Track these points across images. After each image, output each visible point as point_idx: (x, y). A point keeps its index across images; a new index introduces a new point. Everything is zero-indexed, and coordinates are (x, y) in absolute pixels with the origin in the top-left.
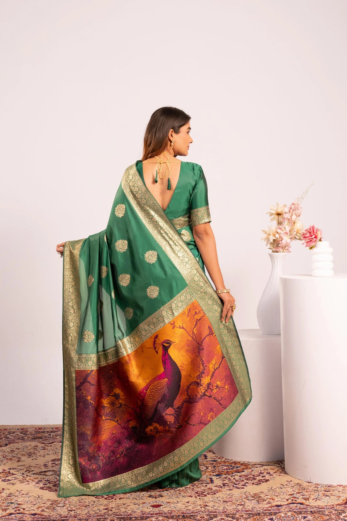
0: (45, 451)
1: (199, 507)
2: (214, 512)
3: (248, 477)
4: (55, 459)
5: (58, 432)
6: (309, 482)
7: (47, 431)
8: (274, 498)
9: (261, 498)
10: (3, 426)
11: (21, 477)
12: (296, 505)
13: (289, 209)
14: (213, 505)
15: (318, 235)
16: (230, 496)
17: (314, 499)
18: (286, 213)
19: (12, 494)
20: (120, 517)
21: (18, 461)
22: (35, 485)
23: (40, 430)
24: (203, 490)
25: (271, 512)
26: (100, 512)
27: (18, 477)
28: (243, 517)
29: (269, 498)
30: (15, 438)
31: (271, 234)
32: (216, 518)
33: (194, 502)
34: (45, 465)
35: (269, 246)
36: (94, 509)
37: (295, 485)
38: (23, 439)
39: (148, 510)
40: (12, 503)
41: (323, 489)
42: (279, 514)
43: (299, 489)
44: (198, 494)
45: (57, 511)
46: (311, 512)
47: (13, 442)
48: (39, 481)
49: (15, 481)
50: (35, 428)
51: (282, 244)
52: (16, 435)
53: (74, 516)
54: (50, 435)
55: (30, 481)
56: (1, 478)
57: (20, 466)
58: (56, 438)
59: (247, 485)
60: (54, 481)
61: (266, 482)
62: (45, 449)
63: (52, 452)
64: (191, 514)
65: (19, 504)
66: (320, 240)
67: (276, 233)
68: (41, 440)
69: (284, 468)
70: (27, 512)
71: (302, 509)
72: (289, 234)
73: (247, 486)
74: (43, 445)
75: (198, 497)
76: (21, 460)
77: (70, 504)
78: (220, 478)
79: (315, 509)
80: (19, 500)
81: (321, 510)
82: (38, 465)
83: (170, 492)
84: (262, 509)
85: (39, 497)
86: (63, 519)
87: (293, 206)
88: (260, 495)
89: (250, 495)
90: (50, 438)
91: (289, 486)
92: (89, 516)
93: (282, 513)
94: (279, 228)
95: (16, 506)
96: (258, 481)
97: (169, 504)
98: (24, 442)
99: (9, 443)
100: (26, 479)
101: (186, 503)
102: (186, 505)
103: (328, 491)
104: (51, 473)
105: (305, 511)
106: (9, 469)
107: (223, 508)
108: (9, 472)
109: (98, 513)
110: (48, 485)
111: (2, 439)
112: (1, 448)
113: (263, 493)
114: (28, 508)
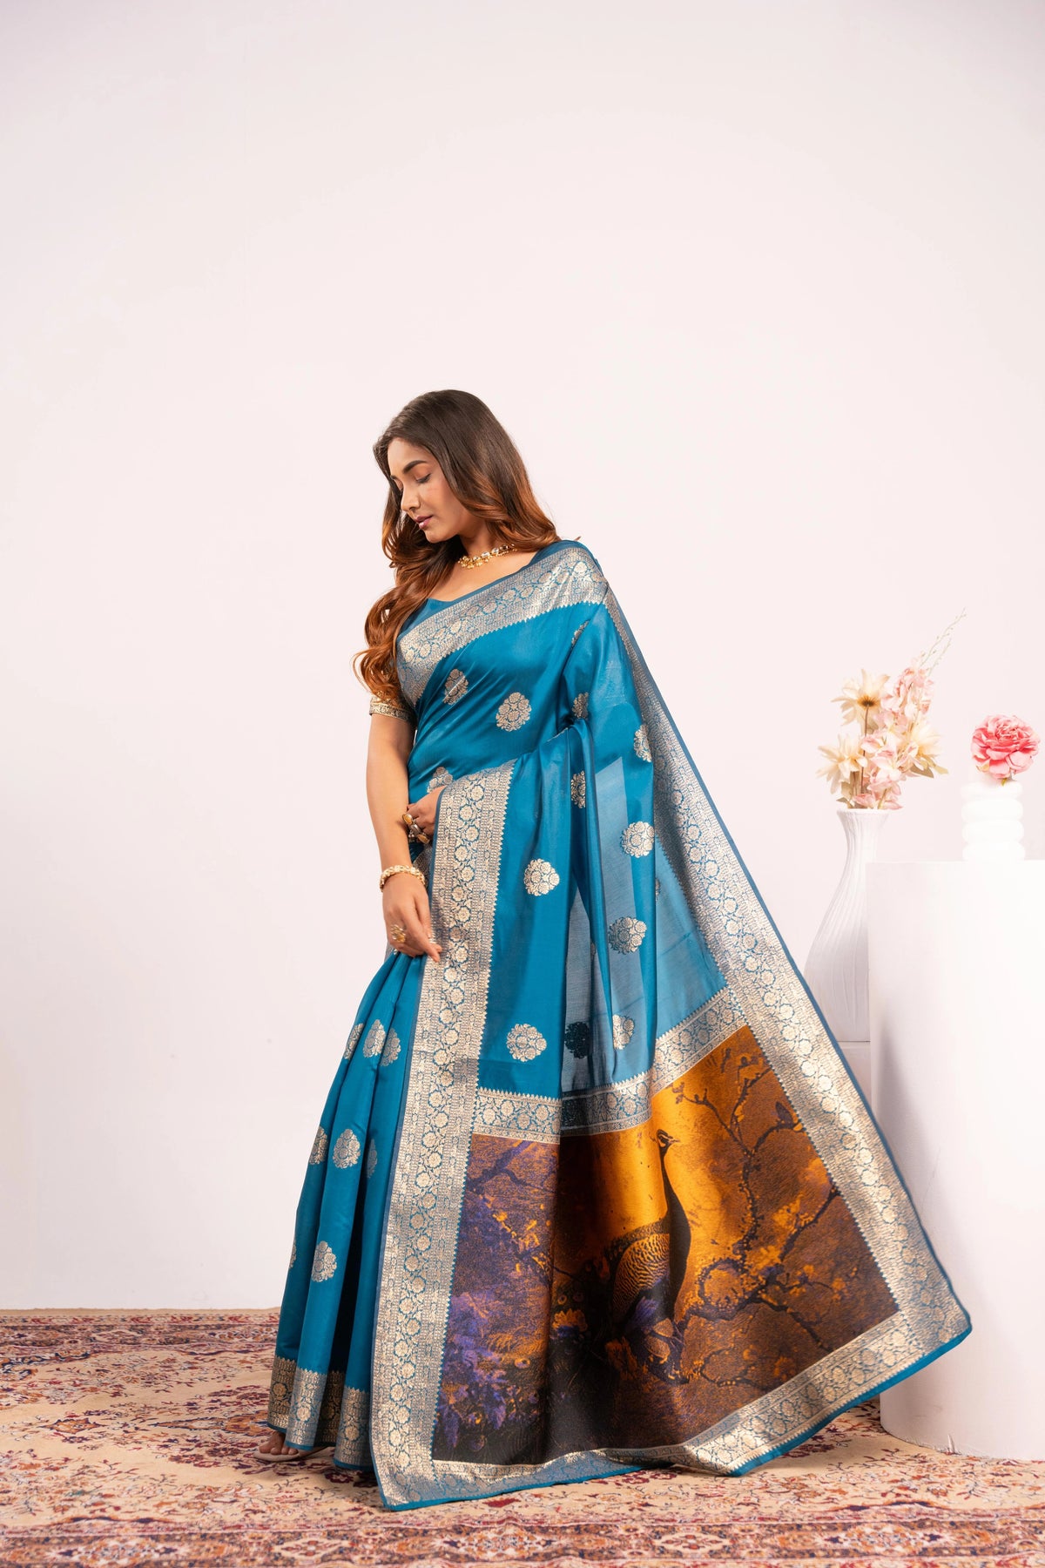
0: (196, 1371)
1: (625, 1509)
2: (667, 1521)
4: (222, 1391)
5: (236, 1328)
6: (951, 1454)
7: (206, 1326)
8: (845, 1490)
9: (806, 1489)
10: (81, 1310)
11: (121, 1432)
12: (907, 1506)
13: (898, 686)
14: (666, 1504)
17: (964, 1493)
18: (890, 697)
20: (395, 1526)
21: (115, 1395)
22: (158, 1451)
23: (187, 1323)
25: (835, 1524)
26: (339, 1517)
27: (112, 1432)
29: (829, 1490)
30: (112, 1341)
31: (847, 757)
32: (674, 1534)
33: (610, 1495)
34: (189, 1404)
35: (839, 794)
36: (320, 1509)
37: (909, 1460)
38: (135, 1343)
39: (479, 1511)
40: (83, 1493)
41: (987, 1470)
42: (858, 1527)
43: (919, 1470)
45: (213, 1512)
46: (952, 1523)
47: (106, 1349)
48: (170, 1441)
49: (101, 1440)
50: (173, 1317)
51: (876, 784)
52: (116, 1333)
53: (261, 1526)
54: (214, 1334)
55: (144, 1440)
56: (61, 1433)
57: (120, 1405)
58: (231, 1341)
60: (212, 1441)
61: (825, 1451)
62: (196, 1368)
63: (215, 1376)
65: (106, 1496)
67: (859, 755)
68: (185, 1346)
69: (879, 1419)
70: (128, 1517)
71: (926, 1514)
72: (896, 756)
74: (191, 1358)
75: (625, 1485)
76: (124, 1391)
77: (251, 1496)
79: (963, 1518)
80: (106, 1486)
82: (171, 1403)
84: (810, 1516)
85: (164, 1479)
86: (227, 1531)
87: (908, 678)
88: (806, 1482)
89: (777, 1480)
90: (212, 1341)
92: (304, 1525)
93: (867, 1525)
94: (869, 742)
95: (96, 1499)
97: (538, 1499)
98: (138, 1350)
99: (95, 1352)
100: (131, 1437)
101: (588, 1498)
102: (586, 1503)
103: (1002, 1475)
104: (205, 1424)
105: (936, 1521)
106: (85, 1414)
107: (693, 1512)
108: (87, 1421)
109: (331, 1518)
110: (195, 1452)
111: (76, 1342)
112: (71, 1365)
113: (813, 1478)
114: (130, 1505)
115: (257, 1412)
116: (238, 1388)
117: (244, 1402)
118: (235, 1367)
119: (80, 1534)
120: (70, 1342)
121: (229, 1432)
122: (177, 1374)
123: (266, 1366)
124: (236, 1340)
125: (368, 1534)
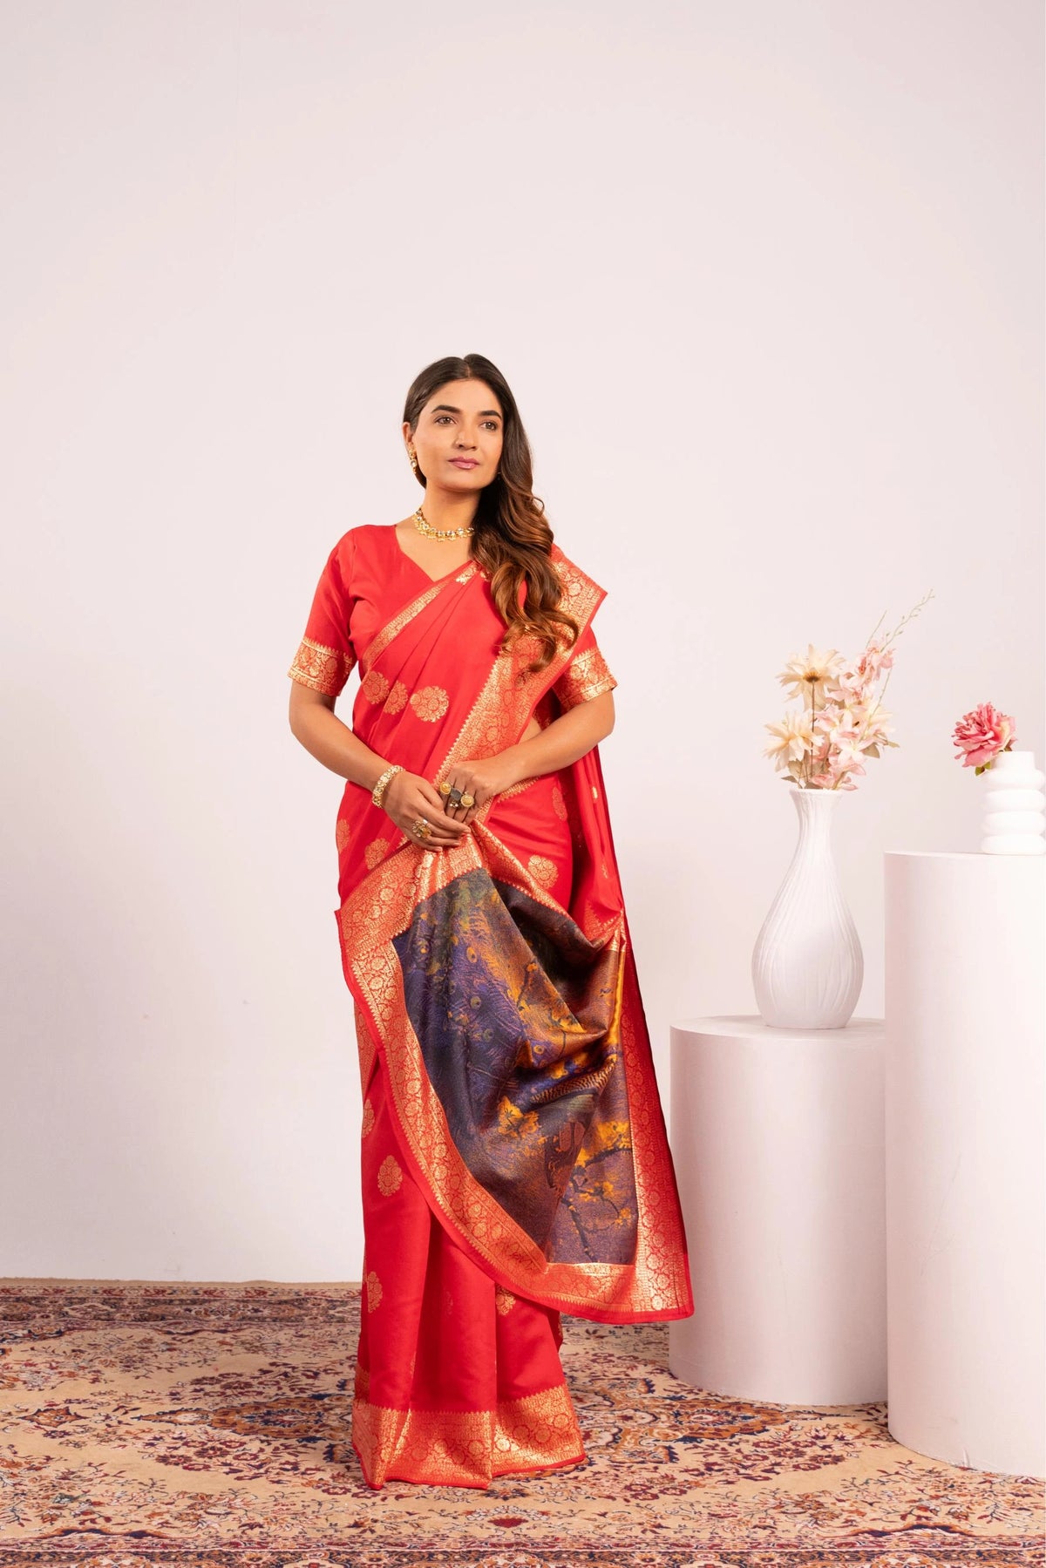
0: (175, 1353)
1: (637, 1531)
2: (683, 1546)
3: (780, 1447)
4: (204, 1378)
5: (212, 1303)
6: (964, 1469)
7: (182, 1300)
8: (861, 1510)
9: (822, 1510)
10: (52, 1280)
11: (103, 1426)
12: (929, 1531)
14: (680, 1526)
15: (1002, 730)
16: (730, 1501)
17: (986, 1516)
19: (73, 1473)
20: (399, 1549)
21: (95, 1381)
22: (143, 1450)
23: (160, 1297)
24: (648, 1481)
25: (857, 1552)
26: (338, 1534)
27: (92, 1425)
28: (773, 1563)
29: (847, 1511)
30: (86, 1317)
32: (691, 1563)
33: (619, 1514)
34: (172, 1394)
36: (319, 1525)
37: (924, 1475)
38: (110, 1319)
39: (483, 1532)
40: (73, 1499)
41: (1007, 1489)
42: (882, 1557)
43: (938, 1487)
44: (631, 1490)
45: (208, 1526)
46: (979, 1553)
47: (79, 1326)
48: (155, 1439)
49: (83, 1435)
50: (145, 1289)
52: (89, 1307)
53: (259, 1543)
54: (190, 1311)
55: (128, 1437)
56: (42, 1426)
57: (100, 1394)
58: (207, 1319)
59: (777, 1469)
60: (200, 1440)
61: (836, 1464)
62: (175, 1349)
63: (196, 1359)
64: (613, 1550)
65: (94, 1504)
66: (1008, 748)
68: (161, 1323)
69: (886, 1425)
70: (120, 1529)
71: (950, 1544)
73: (778, 1473)
74: (168, 1338)
75: (633, 1501)
76: (103, 1377)
77: (246, 1507)
78: (696, 1447)
79: (990, 1547)
80: (93, 1491)
81: (1008, 1549)
82: (153, 1392)
83: (549, 1483)
84: (830, 1543)
85: (153, 1484)
86: (224, 1550)
88: (821, 1500)
89: (791, 1498)
90: (189, 1318)
91: (905, 1478)
92: (304, 1545)
93: (890, 1554)
95: (85, 1507)
96: (811, 1460)
97: (545, 1517)
98: (112, 1328)
99: (69, 1329)
100: (115, 1433)
101: (597, 1517)
102: (597, 1524)
103: (1024, 1496)
104: (190, 1417)
105: (962, 1551)
106: (65, 1402)
107: (709, 1536)
108: (67, 1412)
109: (331, 1536)
110: (182, 1451)
111: (48, 1317)
112: (45, 1343)
113: (828, 1495)
114: (122, 1515)
115: (243, 1405)
116: (221, 1375)
117: (229, 1392)
118: (215, 1349)
119: (71, 1550)
120: (42, 1317)
121: (216, 1428)
122: (156, 1356)
123: (246, 1349)
124: (213, 1317)
125: (371, 1560)
